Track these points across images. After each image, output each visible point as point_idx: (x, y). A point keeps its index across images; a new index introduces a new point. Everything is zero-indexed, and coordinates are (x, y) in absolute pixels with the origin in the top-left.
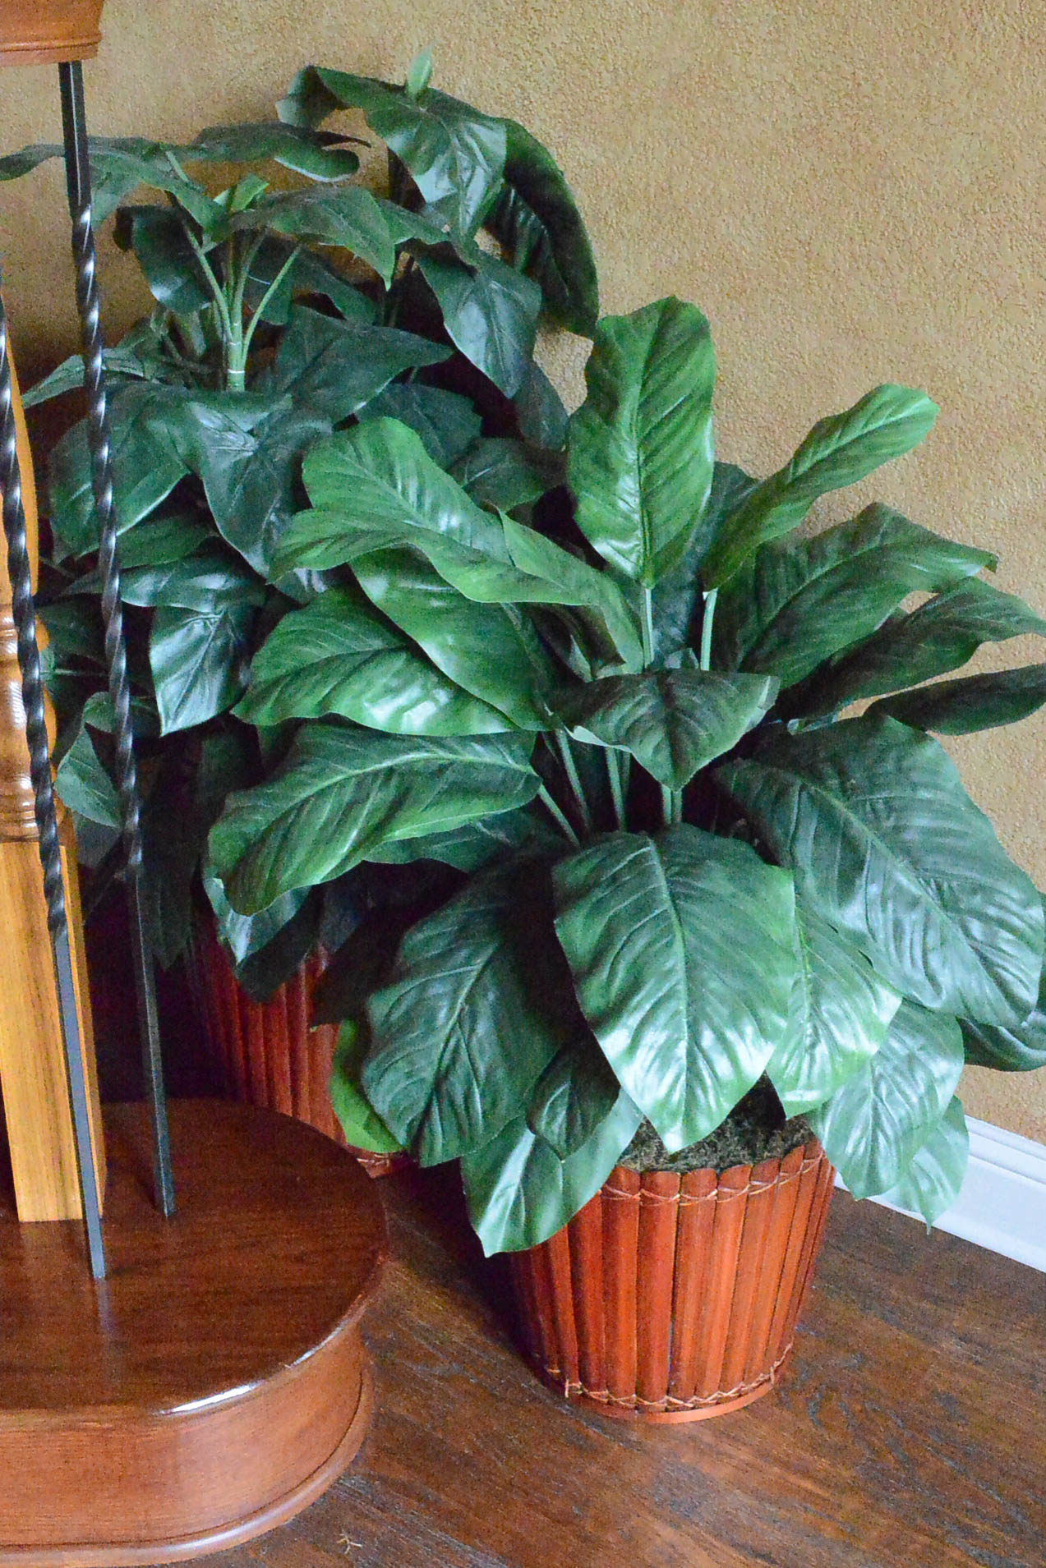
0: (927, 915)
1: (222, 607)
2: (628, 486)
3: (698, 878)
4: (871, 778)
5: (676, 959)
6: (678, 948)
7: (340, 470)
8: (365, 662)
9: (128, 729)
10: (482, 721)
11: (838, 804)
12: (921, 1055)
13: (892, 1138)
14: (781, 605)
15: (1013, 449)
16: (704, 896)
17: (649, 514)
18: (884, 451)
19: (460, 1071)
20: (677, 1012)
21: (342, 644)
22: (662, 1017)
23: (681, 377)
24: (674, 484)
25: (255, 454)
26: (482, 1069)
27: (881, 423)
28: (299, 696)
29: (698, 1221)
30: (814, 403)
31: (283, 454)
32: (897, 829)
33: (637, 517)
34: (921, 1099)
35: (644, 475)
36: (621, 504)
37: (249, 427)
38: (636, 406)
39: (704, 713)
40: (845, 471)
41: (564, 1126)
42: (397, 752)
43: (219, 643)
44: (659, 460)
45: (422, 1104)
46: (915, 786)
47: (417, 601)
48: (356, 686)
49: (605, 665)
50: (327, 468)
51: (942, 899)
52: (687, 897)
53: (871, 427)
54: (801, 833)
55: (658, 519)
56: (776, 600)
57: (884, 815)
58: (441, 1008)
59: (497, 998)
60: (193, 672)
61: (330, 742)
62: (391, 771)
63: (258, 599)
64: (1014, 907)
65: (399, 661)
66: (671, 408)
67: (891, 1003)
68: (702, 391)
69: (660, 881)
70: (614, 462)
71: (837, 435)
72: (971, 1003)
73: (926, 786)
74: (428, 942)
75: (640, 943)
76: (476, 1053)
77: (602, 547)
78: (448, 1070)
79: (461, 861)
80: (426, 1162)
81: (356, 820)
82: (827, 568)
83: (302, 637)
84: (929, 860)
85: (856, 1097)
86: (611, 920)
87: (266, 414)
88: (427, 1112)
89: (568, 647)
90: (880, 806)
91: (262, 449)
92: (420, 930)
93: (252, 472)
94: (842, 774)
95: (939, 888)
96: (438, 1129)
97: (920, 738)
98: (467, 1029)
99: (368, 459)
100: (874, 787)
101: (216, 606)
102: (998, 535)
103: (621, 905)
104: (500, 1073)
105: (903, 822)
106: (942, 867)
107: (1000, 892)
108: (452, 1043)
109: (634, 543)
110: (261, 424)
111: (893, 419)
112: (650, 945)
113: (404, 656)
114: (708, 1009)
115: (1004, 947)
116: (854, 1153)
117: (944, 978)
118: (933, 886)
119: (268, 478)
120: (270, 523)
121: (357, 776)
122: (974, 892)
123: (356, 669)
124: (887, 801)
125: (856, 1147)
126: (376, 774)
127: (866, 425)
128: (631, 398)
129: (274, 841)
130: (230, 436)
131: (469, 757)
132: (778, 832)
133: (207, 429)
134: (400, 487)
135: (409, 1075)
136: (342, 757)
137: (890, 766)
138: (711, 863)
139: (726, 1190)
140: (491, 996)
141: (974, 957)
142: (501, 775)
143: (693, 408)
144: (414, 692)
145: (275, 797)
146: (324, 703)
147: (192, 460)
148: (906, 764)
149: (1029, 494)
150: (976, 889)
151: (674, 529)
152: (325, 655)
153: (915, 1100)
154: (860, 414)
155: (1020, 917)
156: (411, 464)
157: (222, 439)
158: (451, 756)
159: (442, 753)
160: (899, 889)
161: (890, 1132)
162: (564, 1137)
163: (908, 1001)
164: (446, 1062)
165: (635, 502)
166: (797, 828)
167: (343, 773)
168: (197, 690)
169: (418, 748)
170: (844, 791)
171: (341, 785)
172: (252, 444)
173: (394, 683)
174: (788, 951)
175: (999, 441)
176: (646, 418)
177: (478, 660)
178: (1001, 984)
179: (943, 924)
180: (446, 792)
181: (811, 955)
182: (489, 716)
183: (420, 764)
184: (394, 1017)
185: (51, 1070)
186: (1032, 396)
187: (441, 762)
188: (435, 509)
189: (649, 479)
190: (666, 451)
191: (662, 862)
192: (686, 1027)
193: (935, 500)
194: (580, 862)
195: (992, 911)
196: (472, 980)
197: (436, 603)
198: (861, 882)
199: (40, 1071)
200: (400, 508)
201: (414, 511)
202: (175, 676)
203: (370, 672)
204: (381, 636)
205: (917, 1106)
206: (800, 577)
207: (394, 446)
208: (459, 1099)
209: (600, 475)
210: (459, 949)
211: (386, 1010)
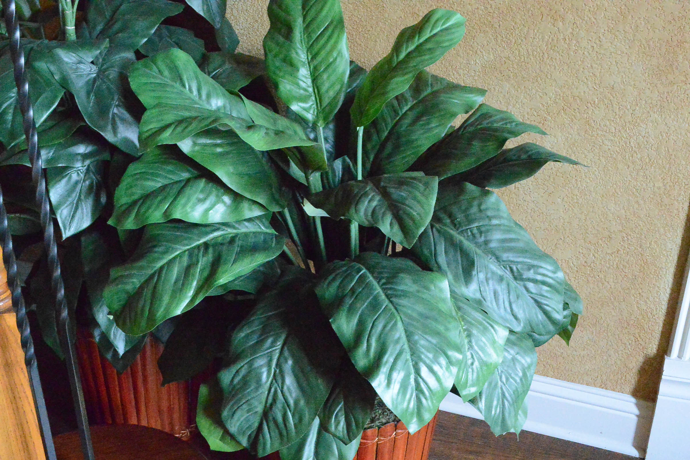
0: (508, 285)
1: (87, 162)
2: (304, 72)
3: (396, 283)
4: (467, 216)
5: (400, 332)
6: (400, 325)
7: (153, 80)
8: (184, 187)
9: (54, 243)
10: (250, 210)
11: (453, 232)
12: (519, 357)
13: (511, 402)
14: (389, 129)
15: (482, 35)
16: (405, 294)
17: (317, 88)
18: (445, 45)
19: (279, 405)
20: (407, 360)
21: (166, 177)
22: (400, 364)
23: (324, 13)
24: (330, 70)
25: (98, 75)
26: (291, 402)
27: (439, 29)
28: (150, 211)
29: (386, 450)
30: (374, 18)
31: (113, 74)
32: (486, 242)
33: (311, 90)
34: (521, 380)
35: (312, 67)
36: (301, 83)
37: (91, 60)
38: (302, 29)
39: (410, 202)
40: (426, 57)
41: (345, 427)
42: (207, 234)
43: (87, 183)
44: (319, 59)
45: (256, 425)
46: (489, 218)
47: (209, 150)
48: (182, 200)
49: (312, 172)
50: (144, 80)
51: (513, 275)
52: (396, 296)
53: (435, 32)
54: (438, 251)
55: (324, 89)
56: (386, 125)
57: (478, 235)
58: (263, 372)
59: (293, 362)
60: (75, 202)
61: (168, 233)
62: (206, 245)
63: (106, 156)
64: (550, 274)
65: (202, 183)
66: (322, 29)
67: (502, 334)
68: (337, 18)
69: (378, 290)
70: (295, 61)
71: (417, 37)
72: (534, 325)
73: (495, 217)
74: (247, 336)
75: (379, 327)
76: (287, 394)
77: (295, 107)
78: (271, 405)
79: (250, 288)
80: (261, 454)
81: (193, 275)
82: (409, 106)
83: (143, 176)
84: (505, 256)
85: (493, 384)
86: (361, 316)
87: (98, 52)
88: (260, 428)
89: (288, 164)
90: (475, 231)
91: (101, 73)
92: (241, 330)
93: (99, 87)
94: (450, 216)
95: (512, 270)
96: (268, 436)
97: (487, 193)
98: (280, 382)
99: (166, 73)
100: (470, 221)
101: (83, 163)
102: (476, 78)
103: (363, 306)
104: (302, 403)
105: (488, 238)
106: (512, 259)
107: (541, 267)
108: (273, 390)
109: (311, 103)
110: (97, 58)
111: (444, 27)
112: (385, 327)
113: (204, 180)
114: (423, 356)
115: (545, 294)
116: (495, 414)
117: (520, 315)
118: (508, 268)
119: (108, 88)
120: (114, 114)
121: (188, 250)
122: (529, 269)
123: (180, 192)
124: (478, 228)
125: (496, 411)
126: (198, 247)
127: (431, 32)
128: (299, 26)
129: (147, 293)
130: (82, 66)
131: (243, 230)
132: (426, 252)
133: (67, 63)
134: (187, 87)
135: (248, 411)
136: (176, 240)
137: (474, 210)
138: (402, 275)
139: (400, 431)
140: (290, 362)
141: (532, 301)
142: (262, 237)
143: (336, 27)
144: (212, 198)
145: (142, 268)
146: (166, 213)
147: (64, 83)
148: (483, 207)
149: (492, 56)
150: (530, 267)
151: (332, 94)
152: (159, 185)
153: (518, 380)
154: (426, 26)
155: (552, 278)
156: (192, 74)
157: (77, 68)
158: (235, 231)
159: (230, 230)
160: (493, 273)
161: (509, 399)
162: (346, 432)
163: (511, 332)
164: (270, 401)
165: (309, 81)
166: (435, 248)
167: (180, 249)
168: (79, 211)
169: (217, 229)
170: (455, 225)
171: (180, 256)
172: (94, 68)
173: (201, 196)
174: (452, 317)
175: (475, 31)
176: (309, 36)
177: (246, 178)
178: (546, 313)
179: (516, 287)
180: (239, 253)
181: (462, 316)
182: (254, 207)
183: (221, 238)
184: (236, 381)
185: (25, 437)
186: (491, 7)
187: (231, 235)
188: (209, 96)
189: (315, 68)
190: (323, 54)
191: (375, 278)
192: (412, 367)
193: (442, 63)
194: (330, 284)
195: (539, 278)
196: (277, 355)
197: (219, 150)
198: (474, 273)
199: (19, 437)
200: (190, 98)
201: (197, 99)
202: (66, 205)
203: (188, 191)
204: (188, 171)
205: (520, 383)
206: (396, 112)
207: (180, 64)
208: (280, 419)
209: (289, 69)
210: (267, 338)
211: (231, 378)
